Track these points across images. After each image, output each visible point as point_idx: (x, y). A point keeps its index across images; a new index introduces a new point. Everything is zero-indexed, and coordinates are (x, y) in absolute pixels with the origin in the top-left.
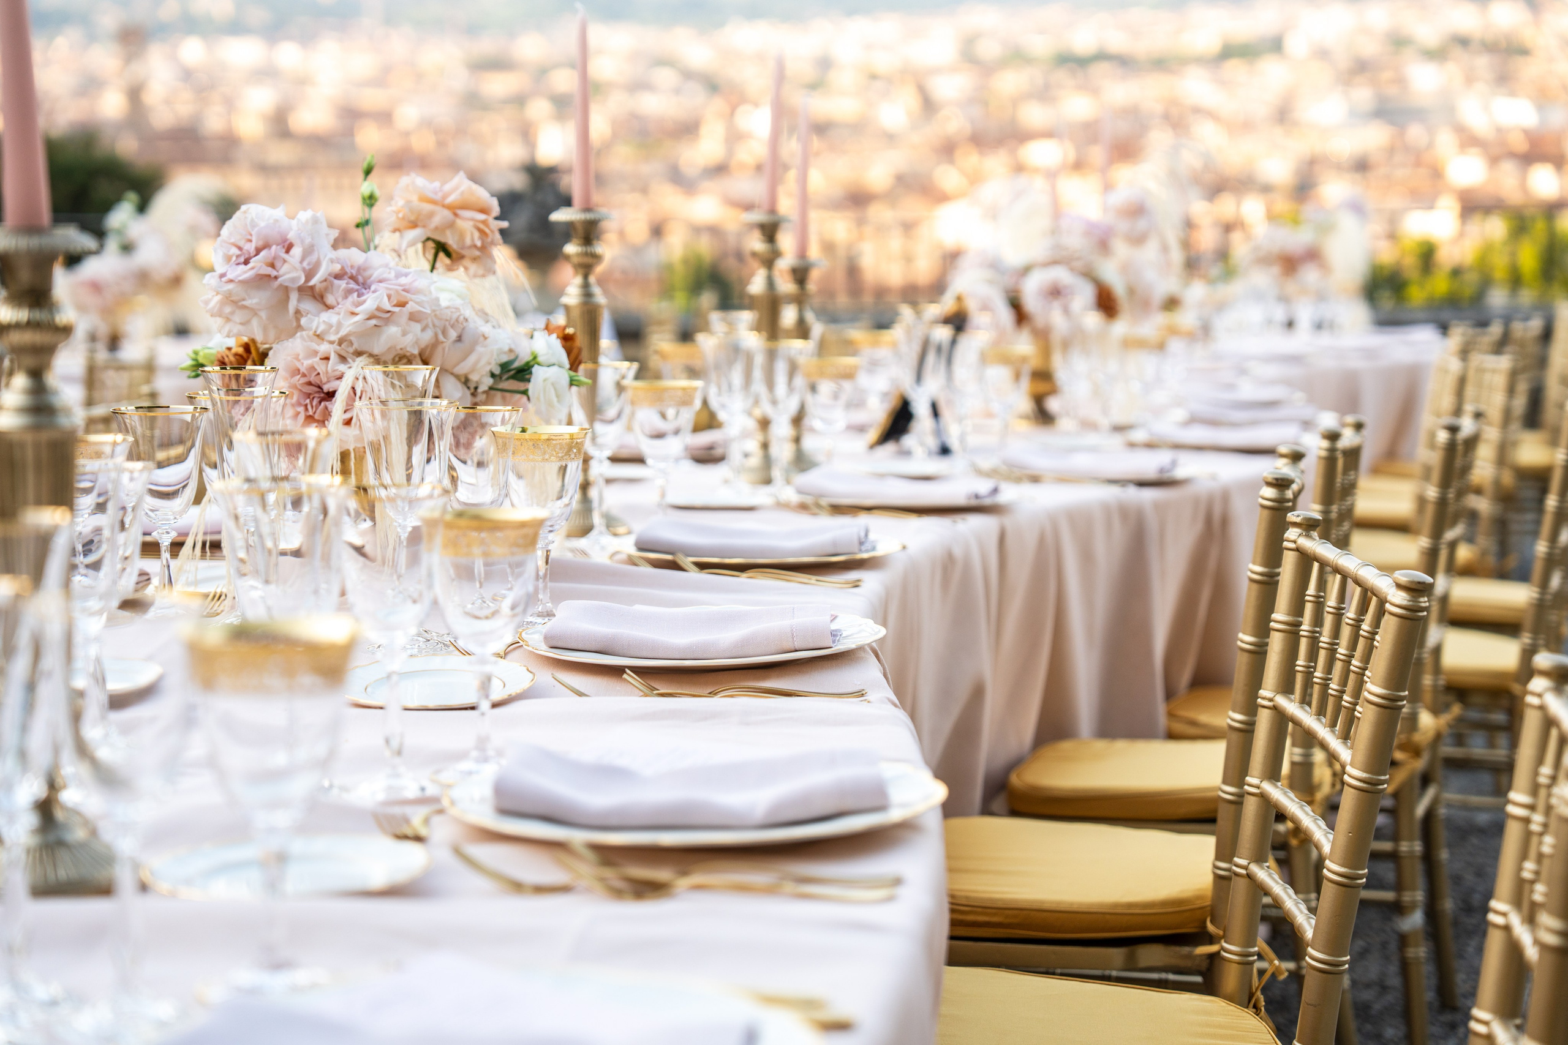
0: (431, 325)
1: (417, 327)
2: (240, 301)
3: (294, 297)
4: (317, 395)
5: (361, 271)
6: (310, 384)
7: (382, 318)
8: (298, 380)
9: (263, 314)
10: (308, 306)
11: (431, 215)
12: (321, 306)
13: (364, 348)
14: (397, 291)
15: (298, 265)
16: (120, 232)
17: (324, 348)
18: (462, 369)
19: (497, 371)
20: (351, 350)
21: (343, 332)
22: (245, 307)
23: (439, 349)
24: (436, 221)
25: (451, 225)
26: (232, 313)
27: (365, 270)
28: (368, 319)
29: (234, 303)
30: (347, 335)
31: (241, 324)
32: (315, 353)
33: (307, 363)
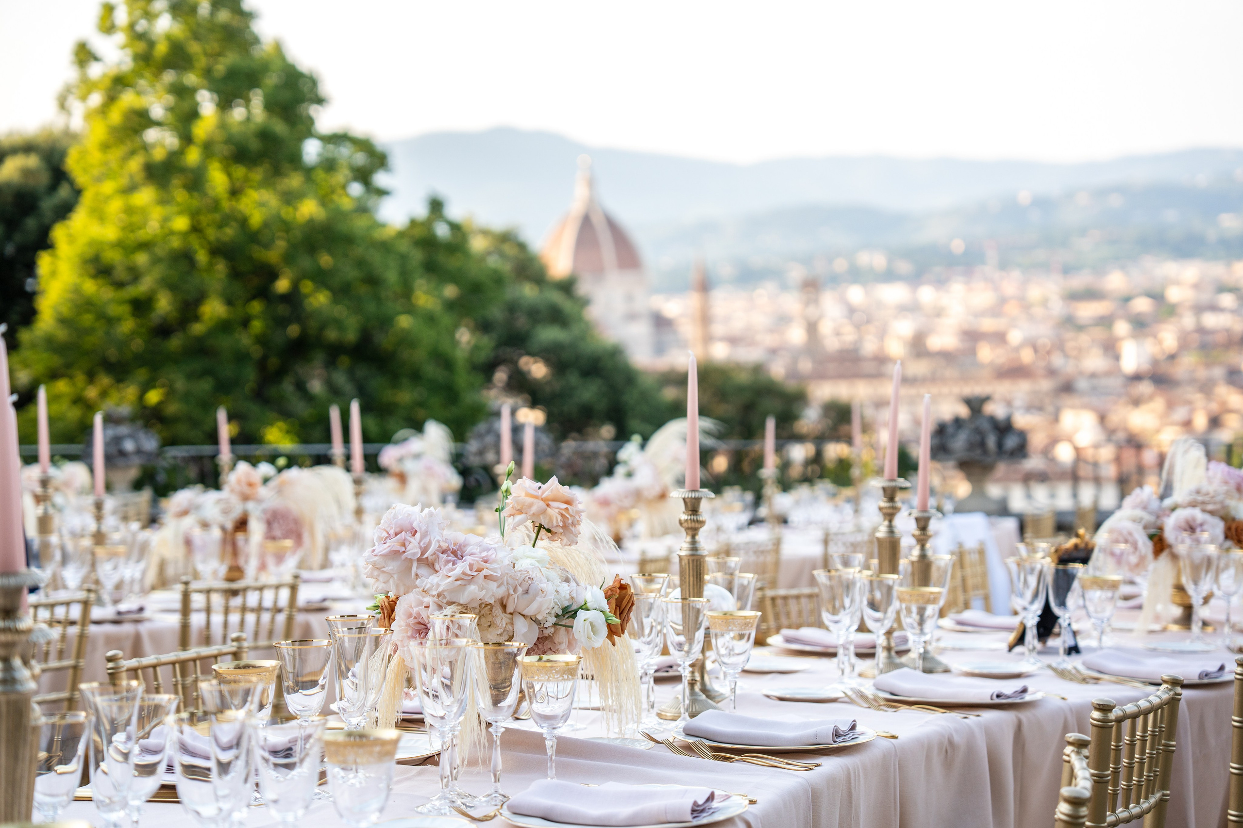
0: (505, 584)
1: (493, 585)
2: (382, 568)
3: (415, 565)
4: (424, 631)
5: (462, 547)
6: (420, 623)
7: (466, 579)
8: (412, 621)
9: (395, 576)
10: (423, 571)
11: (531, 505)
12: (432, 571)
13: (454, 600)
14: (477, 561)
15: (417, 544)
16: (625, 463)
17: (427, 600)
18: (530, 611)
19: (560, 613)
20: (445, 601)
21: (440, 589)
22: (384, 572)
23: (511, 598)
24: (534, 509)
25: (544, 512)
26: (379, 575)
27: (465, 546)
28: (456, 580)
29: (378, 569)
30: (443, 591)
31: (384, 582)
32: (421, 603)
33: (416, 610)
